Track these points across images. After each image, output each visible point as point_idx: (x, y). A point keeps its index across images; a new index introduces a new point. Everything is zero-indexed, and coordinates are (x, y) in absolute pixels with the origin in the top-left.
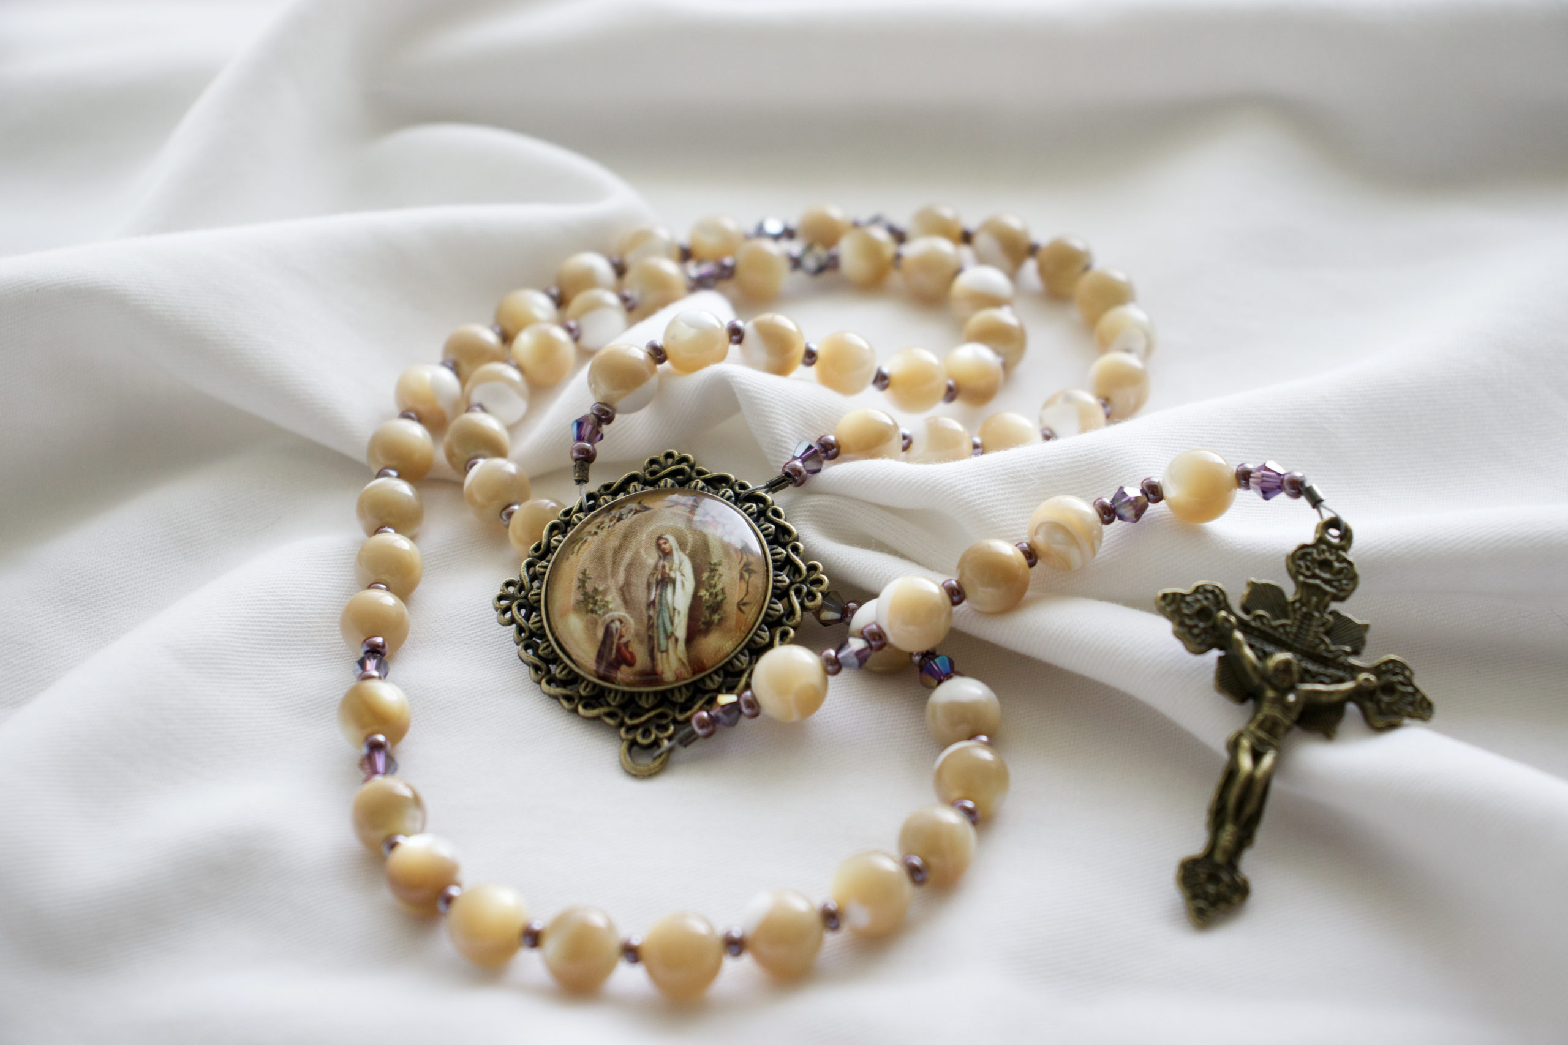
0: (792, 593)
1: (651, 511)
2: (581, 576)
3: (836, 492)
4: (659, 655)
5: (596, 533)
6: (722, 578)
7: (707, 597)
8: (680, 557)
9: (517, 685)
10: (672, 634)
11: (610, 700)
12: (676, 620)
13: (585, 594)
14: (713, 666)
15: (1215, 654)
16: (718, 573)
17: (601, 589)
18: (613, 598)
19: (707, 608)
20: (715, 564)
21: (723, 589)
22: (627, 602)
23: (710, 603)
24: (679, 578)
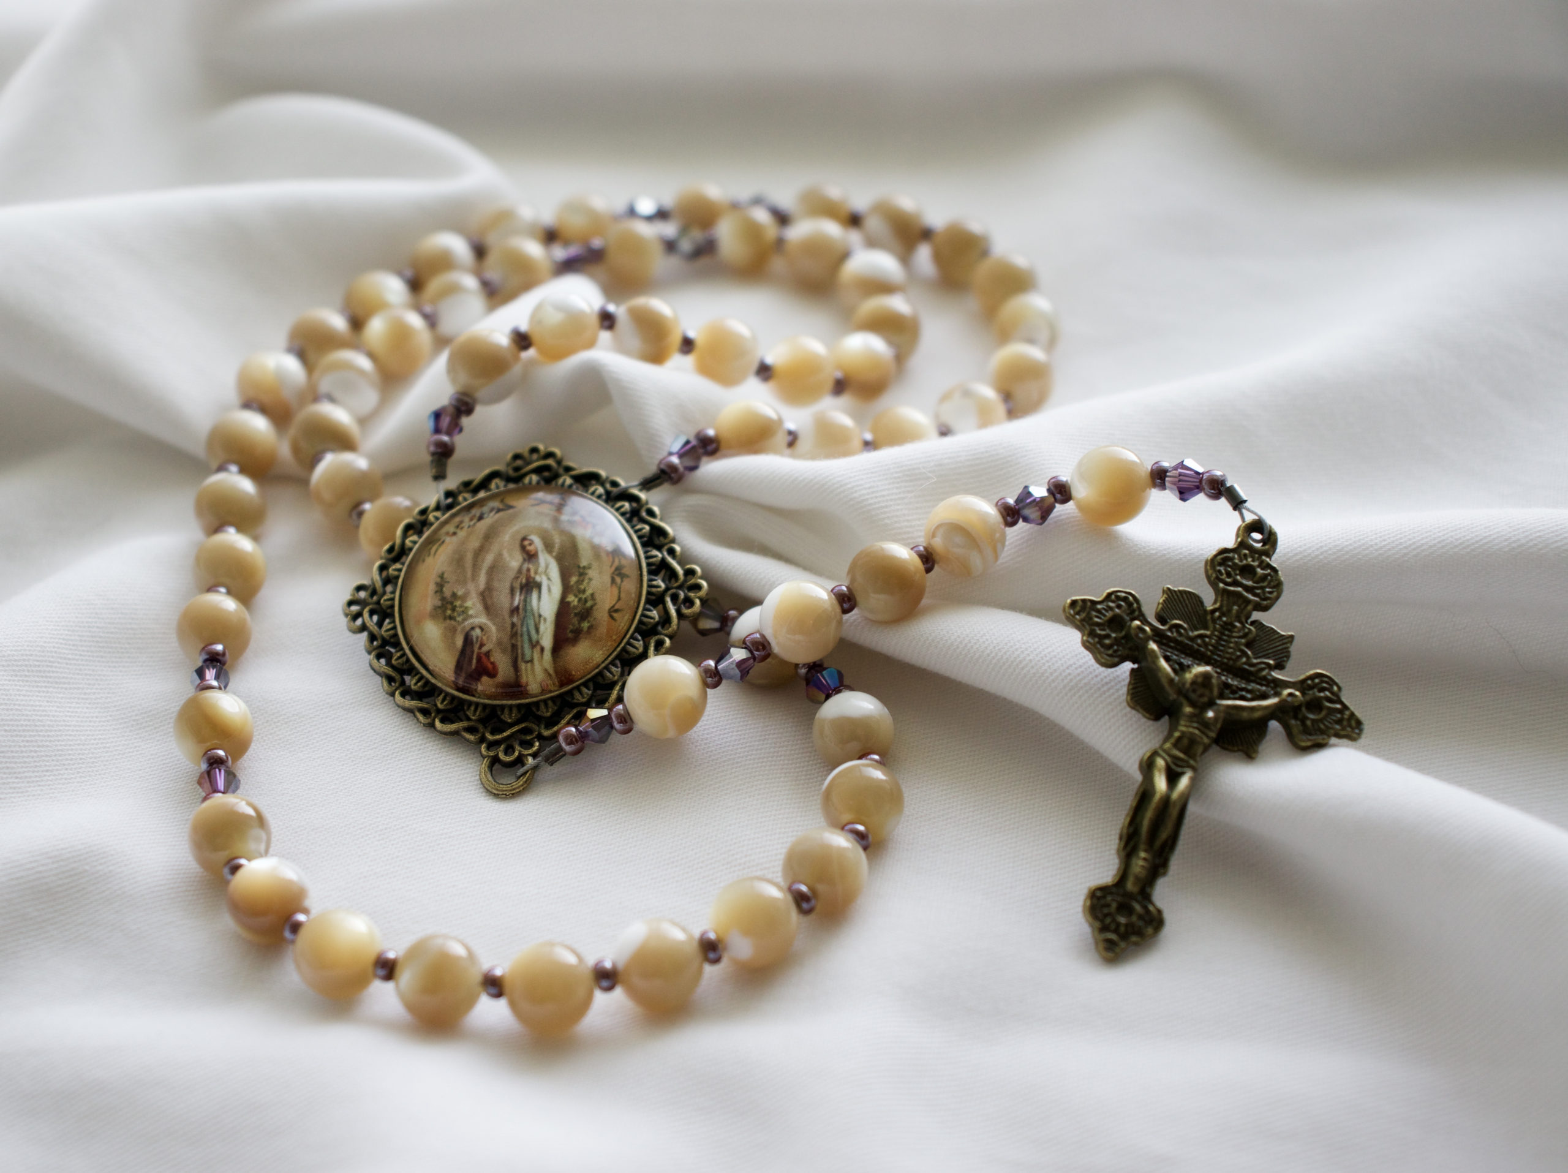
0: (668, 599)
1: (515, 509)
2: (439, 580)
3: (715, 491)
4: (523, 666)
5: (454, 534)
6: (592, 582)
7: (576, 603)
8: (546, 560)
9: (369, 698)
10: (538, 642)
11: (470, 713)
12: (542, 628)
13: (443, 599)
14: (581, 679)
15: (1128, 666)
16: (587, 577)
17: (460, 593)
18: (473, 604)
19: (576, 615)
20: (584, 568)
21: (592, 595)
22: (488, 608)
23: (579, 610)
24: (545, 582)
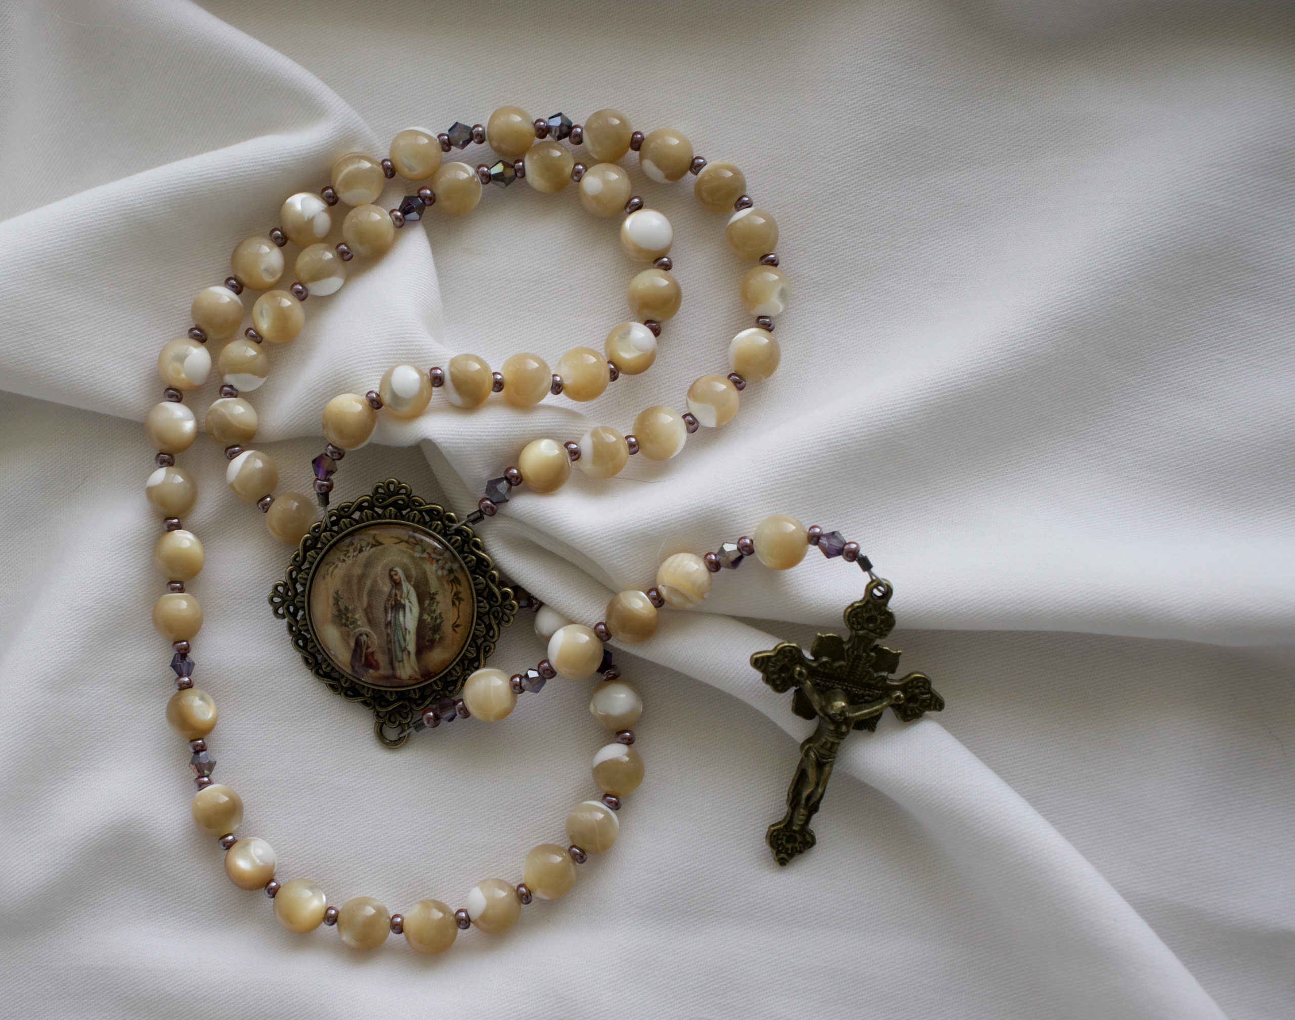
0: (491, 616)
1: (383, 546)
4: (397, 664)
5: (344, 561)
6: (440, 605)
7: (429, 620)
8: (407, 588)
10: (405, 648)
11: (364, 691)
12: (408, 638)
13: (339, 610)
14: (437, 675)
16: (436, 601)
17: (350, 608)
18: (359, 616)
19: (430, 629)
20: (433, 594)
21: (440, 614)
23: (432, 625)
24: (407, 605)
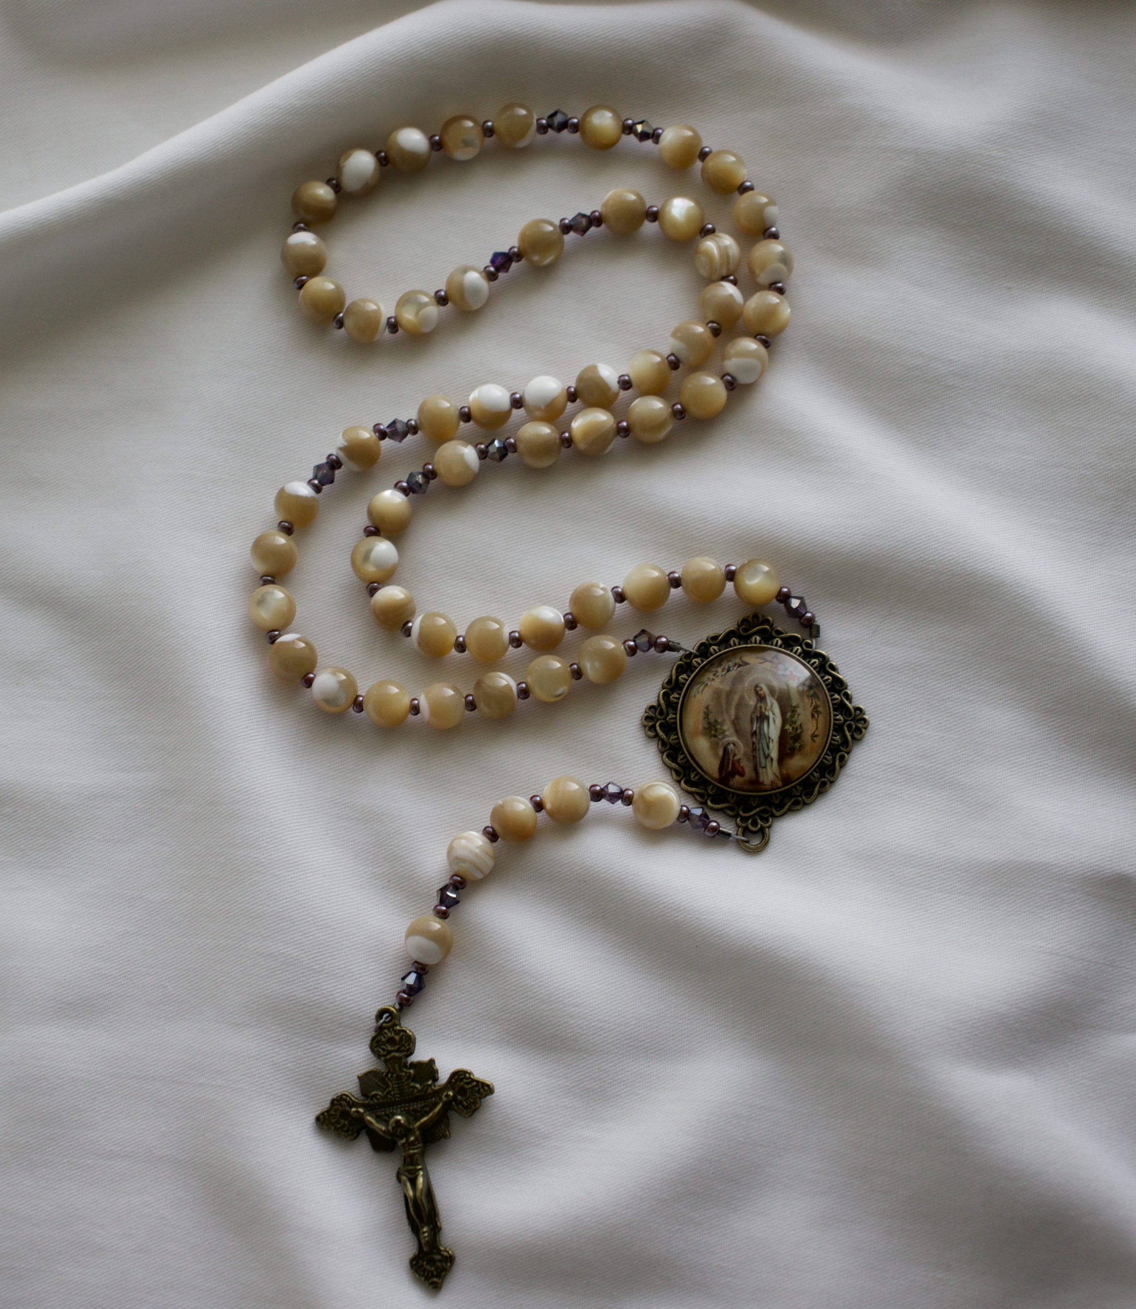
0: (846, 729)
1: (749, 666)
2: (706, 710)
4: (760, 770)
5: (713, 680)
6: (800, 716)
7: (791, 730)
8: (771, 701)
10: (769, 755)
11: (729, 798)
12: (771, 746)
13: (709, 723)
14: (797, 780)
16: (797, 713)
17: (719, 720)
18: (728, 727)
19: (791, 738)
20: (795, 707)
21: (800, 725)
23: (793, 734)
24: (771, 716)
